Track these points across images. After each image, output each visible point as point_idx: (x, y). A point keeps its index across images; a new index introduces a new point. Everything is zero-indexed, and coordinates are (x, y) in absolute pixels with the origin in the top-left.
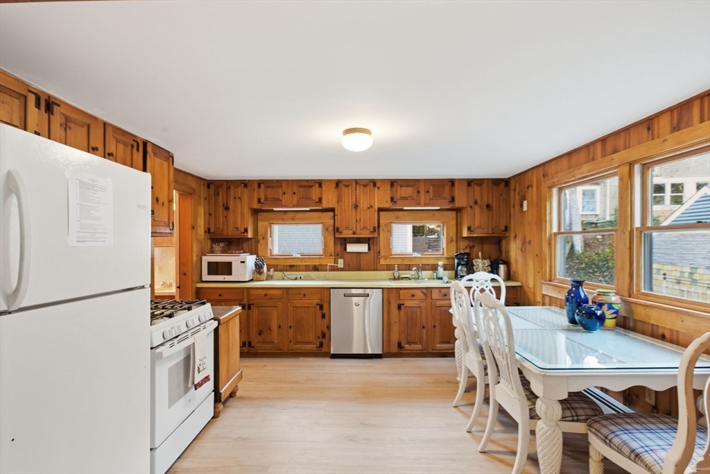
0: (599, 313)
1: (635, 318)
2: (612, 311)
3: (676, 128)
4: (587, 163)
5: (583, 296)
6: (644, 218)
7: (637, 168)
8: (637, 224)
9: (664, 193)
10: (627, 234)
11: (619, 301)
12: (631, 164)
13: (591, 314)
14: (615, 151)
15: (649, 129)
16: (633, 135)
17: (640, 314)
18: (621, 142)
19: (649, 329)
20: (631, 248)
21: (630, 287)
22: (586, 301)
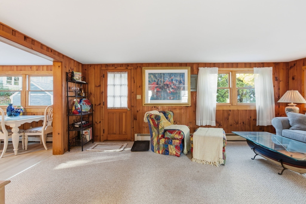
0: (19, 111)
1: (27, 112)
2: (22, 111)
3: (37, 70)
4: (10, 71)
5: (13, 108)
6: (29, 88)
7: (27, 76)
8: (27, 89)
9: (12, 80)
10: (25, 92)
11: (23, 108)
12: (26, 75)
13: (17, 112)
14: (21, 70)
15: (31, 68)
16: (27, 68)
17: (28, 110)
18: (23, 68)
19: (30, 113)
20: (26, 95)
21: (26, 105)
22: (14, 109)
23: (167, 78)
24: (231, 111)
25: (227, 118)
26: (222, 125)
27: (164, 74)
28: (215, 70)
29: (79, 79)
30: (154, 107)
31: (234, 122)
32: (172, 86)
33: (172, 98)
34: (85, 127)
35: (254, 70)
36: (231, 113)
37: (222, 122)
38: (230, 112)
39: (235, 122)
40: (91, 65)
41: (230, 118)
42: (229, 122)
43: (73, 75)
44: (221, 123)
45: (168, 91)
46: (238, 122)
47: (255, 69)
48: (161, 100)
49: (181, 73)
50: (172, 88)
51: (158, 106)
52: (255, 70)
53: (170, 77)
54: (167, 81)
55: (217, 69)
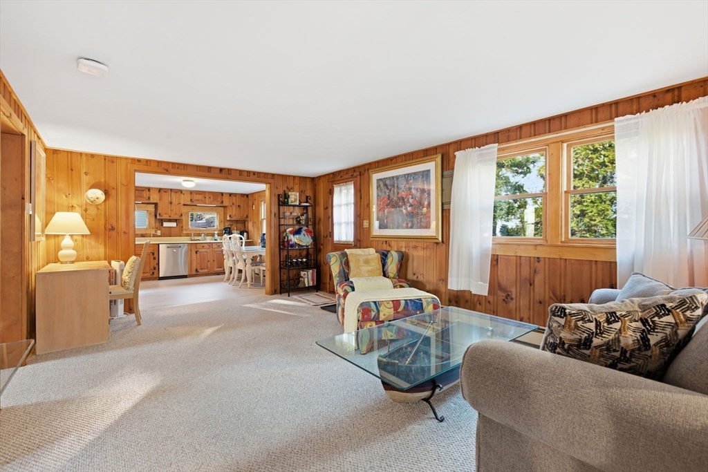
23: (402, 184)
24: (542, 260)
25: (530, 279)
26: (514, 296)
27: (397, 177)
28: (489, 151)
29: (295, 201)
30: (384, 243)
31: (552, 295)
32: (411, 201)
33: (409, 225)
34: (307, 266)
35: (616, 125)
36: (540, 266)
37: (513, 290)
38: (537, 264)
39: (554, 294)
40: (319, 177)
41: (538, 279)
42: (534, 291)
43: (286, 197)
44: (511, 292)
45: (404, 211)
46: (564, 296)
47: (618, 122)
48: (393, 228)
49: (423, 171)
50: (411, 206)
51: (391, 241)
52: (620, 124)
53: (407, 181)
54: (403, 191)
55: (493, 147)
